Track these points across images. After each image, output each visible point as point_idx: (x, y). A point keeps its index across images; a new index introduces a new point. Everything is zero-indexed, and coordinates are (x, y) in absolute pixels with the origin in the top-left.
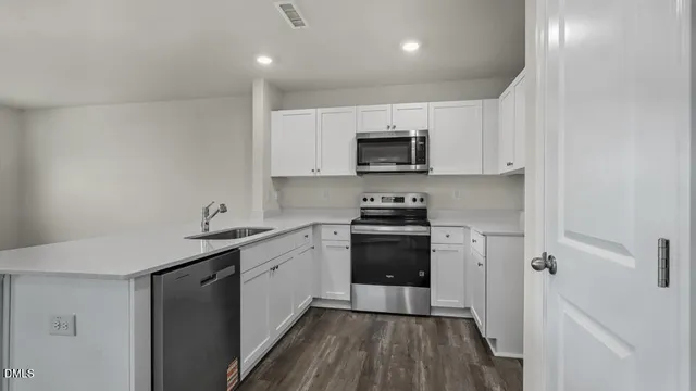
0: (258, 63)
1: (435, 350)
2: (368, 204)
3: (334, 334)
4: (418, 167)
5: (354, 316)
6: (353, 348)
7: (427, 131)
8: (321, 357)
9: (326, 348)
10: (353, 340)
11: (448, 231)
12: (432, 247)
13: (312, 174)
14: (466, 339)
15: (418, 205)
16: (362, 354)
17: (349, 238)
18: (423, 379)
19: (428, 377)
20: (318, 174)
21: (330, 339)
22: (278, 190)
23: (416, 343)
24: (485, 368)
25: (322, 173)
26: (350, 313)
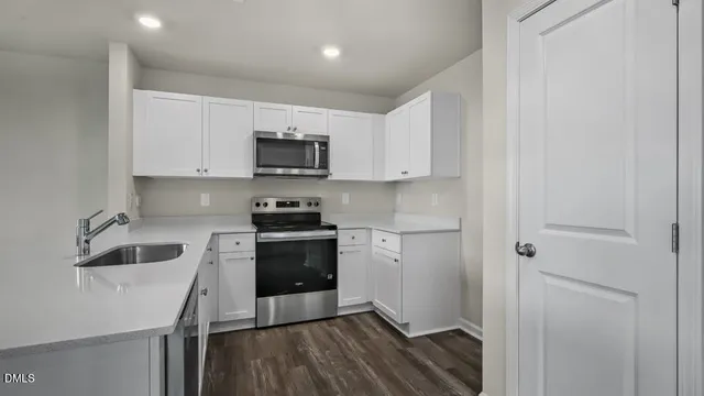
0: (139, 25)
1: (363, 346)
2: (262, 210)
3: (256, 358)
4: (320, 172)
5: (263, 334)
6: (289, 366)
7: (328, 137)
8: (260, 386)
9: (259, 374)
10: (281, 358)
11: (353, 233)
12: (340, 249)
13: (196, 175)
14: (379, 329)
15: (313, 209)
16: (301, 369)
17: (253, 247)
18: (373, 374)
19: (376, 373)
20: (205, 175)
21: (256, 363)
22: (139, 194)
23: (343, 345)
24: (409, 350)
25: (211, 174)
26: (256, 332)
